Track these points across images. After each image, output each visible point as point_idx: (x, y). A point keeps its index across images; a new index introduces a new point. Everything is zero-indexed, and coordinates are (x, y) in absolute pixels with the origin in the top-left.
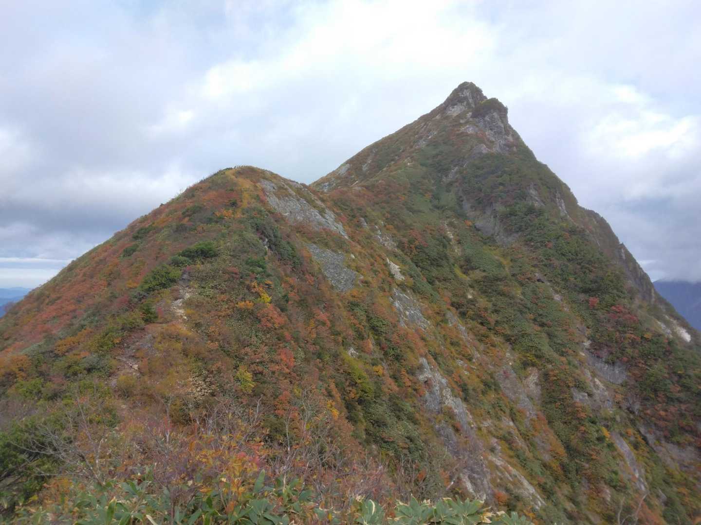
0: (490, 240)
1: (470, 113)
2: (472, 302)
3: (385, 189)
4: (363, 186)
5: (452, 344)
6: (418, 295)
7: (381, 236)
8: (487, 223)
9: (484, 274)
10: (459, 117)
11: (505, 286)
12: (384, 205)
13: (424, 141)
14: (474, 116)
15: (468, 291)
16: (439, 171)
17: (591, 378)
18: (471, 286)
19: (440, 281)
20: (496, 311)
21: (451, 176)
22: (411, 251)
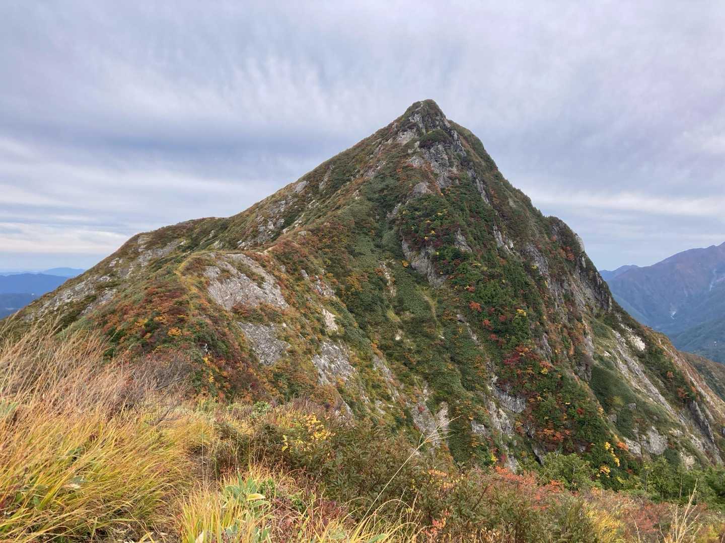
0: (422, 280)
1: (418, 143)
2: (399, 343)
3: (330, 232)
4: (309, 230)
5: (374, 387)
6: (348, 343)
7: (320, 285)
8: (421, 263)
9: (412, 315)
10: (408, 146)
11: (430, 327)
12: (327, 250)
13: (373, 171)
14: (421, 146)
15: (397, 332)
16: (384, 207)
17: (495, 409)
18: (401, 328)
19: (371, 326)
20: (418, 352)
21: (395, 212)
22: (348, 298)
